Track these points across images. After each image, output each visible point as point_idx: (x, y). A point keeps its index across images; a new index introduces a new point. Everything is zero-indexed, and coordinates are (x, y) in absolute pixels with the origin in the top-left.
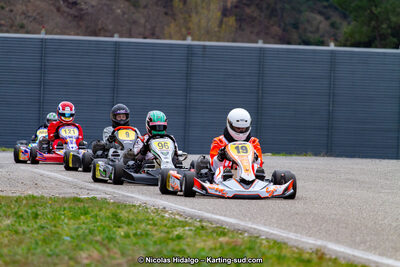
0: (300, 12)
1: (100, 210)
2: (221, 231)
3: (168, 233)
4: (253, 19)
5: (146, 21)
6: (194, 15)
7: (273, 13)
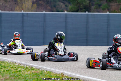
2: (32, 69)
3: (16, 70)
5: (10, 6)
6: (24, 4)
7: (48, 2)
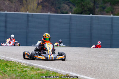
0: (61, 4)
1: (2, 63)
2: (38, 69)
3: (22, 70)
4: (47, 6)
5: (15, 7)
6: (29, 5)
7: (53, 4)
